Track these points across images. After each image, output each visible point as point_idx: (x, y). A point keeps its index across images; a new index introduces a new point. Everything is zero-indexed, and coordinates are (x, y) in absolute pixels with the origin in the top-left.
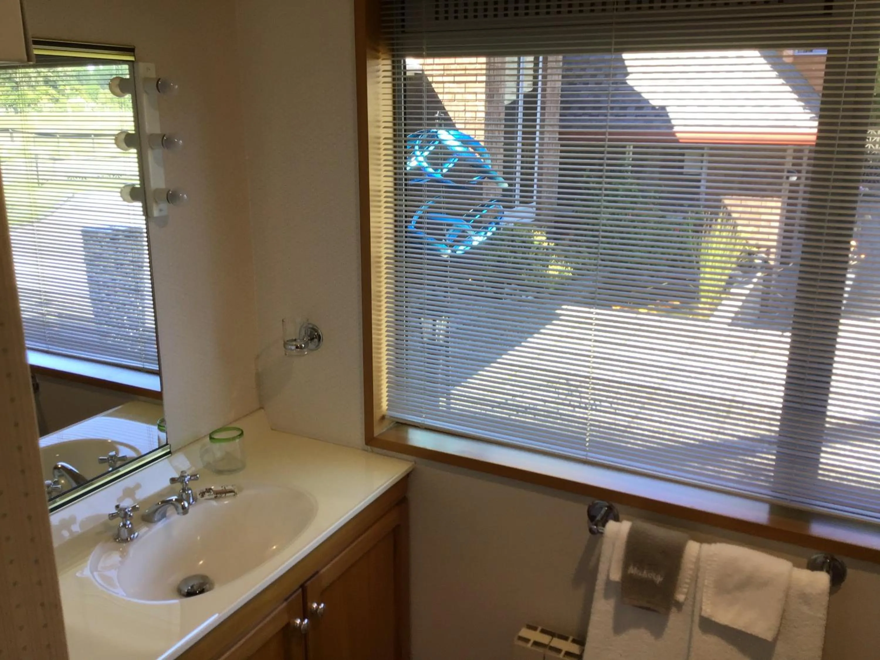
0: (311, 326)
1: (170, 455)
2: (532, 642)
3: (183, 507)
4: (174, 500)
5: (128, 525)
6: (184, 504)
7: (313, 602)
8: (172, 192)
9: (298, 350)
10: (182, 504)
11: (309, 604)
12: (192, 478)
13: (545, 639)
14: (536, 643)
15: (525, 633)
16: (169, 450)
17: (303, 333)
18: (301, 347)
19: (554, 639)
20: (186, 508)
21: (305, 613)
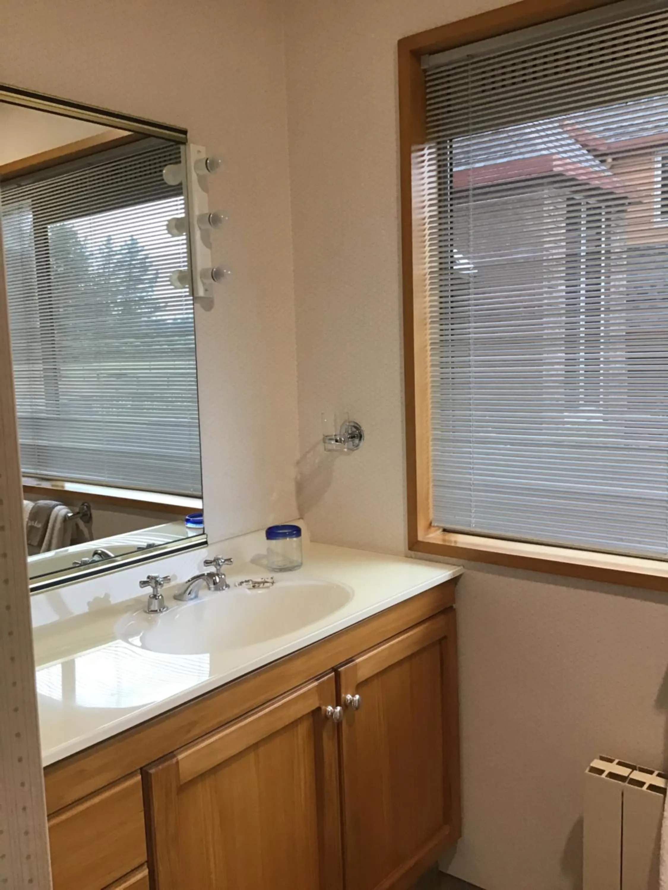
0: (353, 424)
1: (206, 545)
2: (606, 773)
3: (215, 583)
4: (206, 574)
5: (159, 596)
6: (216, 580)
7: (346, 694)
8: (216, 269)
9: (337, 443)
10: (214, 578)
11: (343, 695)
12: (226, 562)
13: (624, 771)
14: (612, 775)
15: (598, 764)
16: (205, 540)
17: (343, 431)
18: (341, 441)
19: (635, 771)
20: (217, 583)
21: (338, 701)
